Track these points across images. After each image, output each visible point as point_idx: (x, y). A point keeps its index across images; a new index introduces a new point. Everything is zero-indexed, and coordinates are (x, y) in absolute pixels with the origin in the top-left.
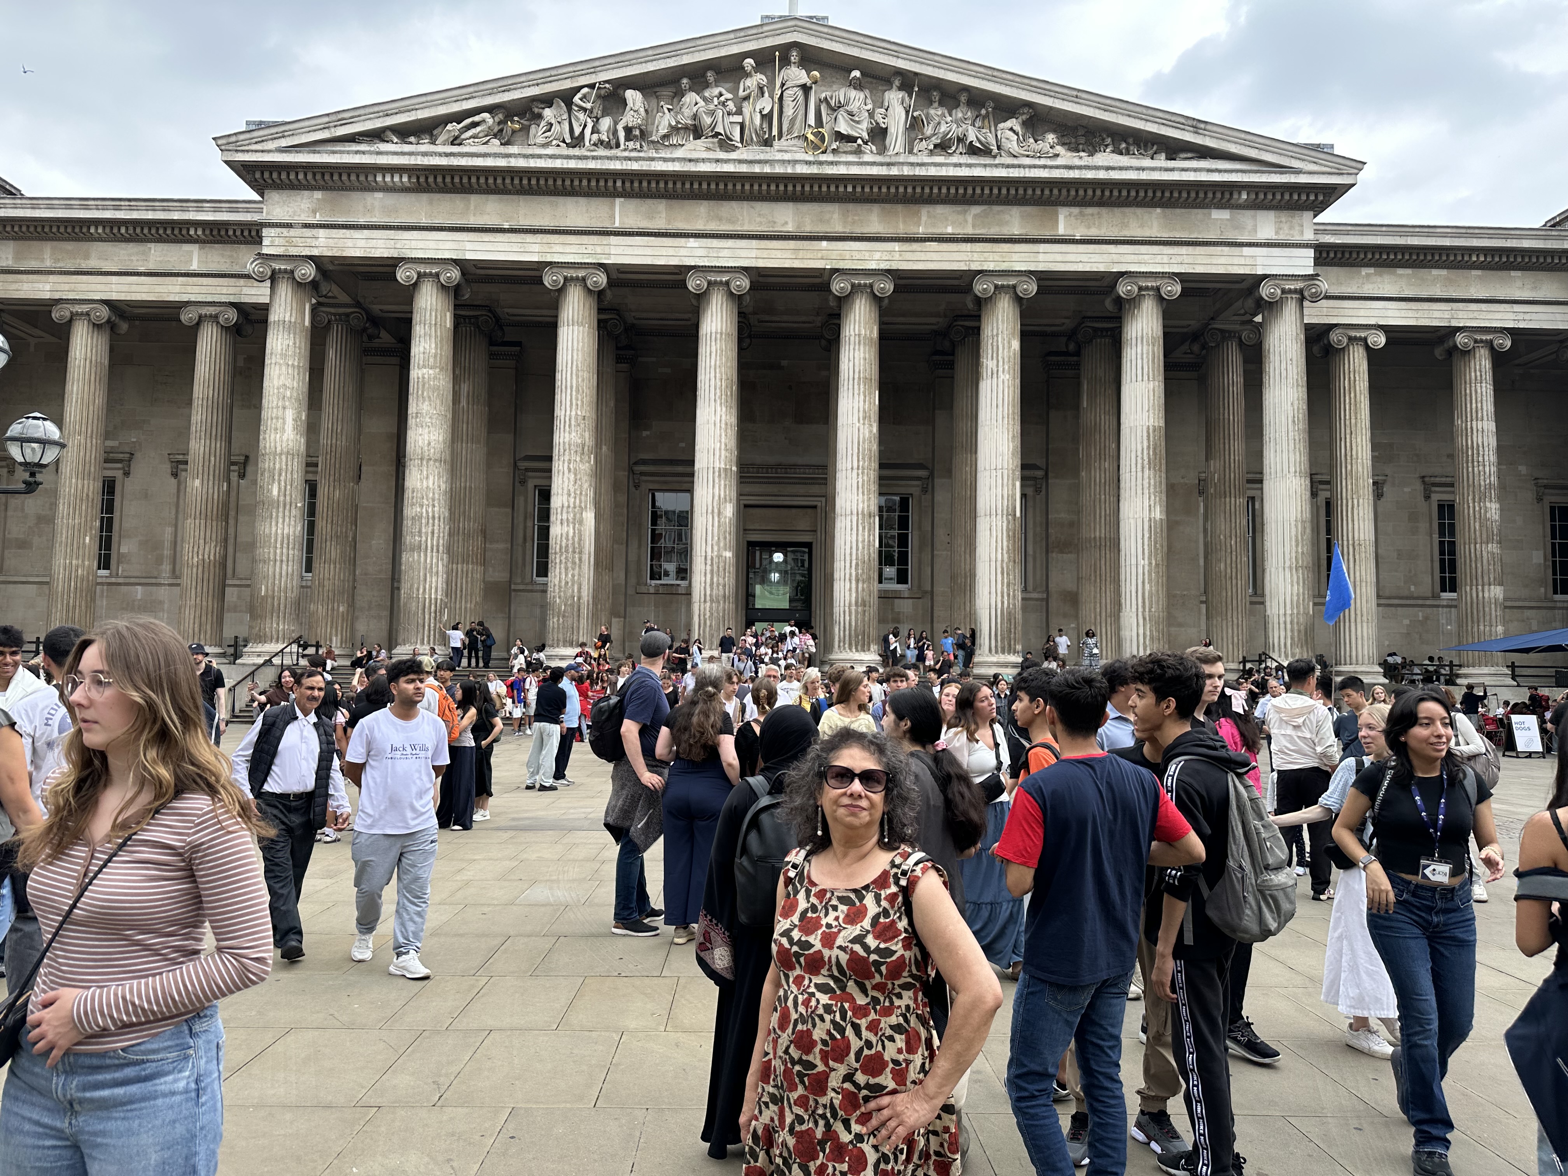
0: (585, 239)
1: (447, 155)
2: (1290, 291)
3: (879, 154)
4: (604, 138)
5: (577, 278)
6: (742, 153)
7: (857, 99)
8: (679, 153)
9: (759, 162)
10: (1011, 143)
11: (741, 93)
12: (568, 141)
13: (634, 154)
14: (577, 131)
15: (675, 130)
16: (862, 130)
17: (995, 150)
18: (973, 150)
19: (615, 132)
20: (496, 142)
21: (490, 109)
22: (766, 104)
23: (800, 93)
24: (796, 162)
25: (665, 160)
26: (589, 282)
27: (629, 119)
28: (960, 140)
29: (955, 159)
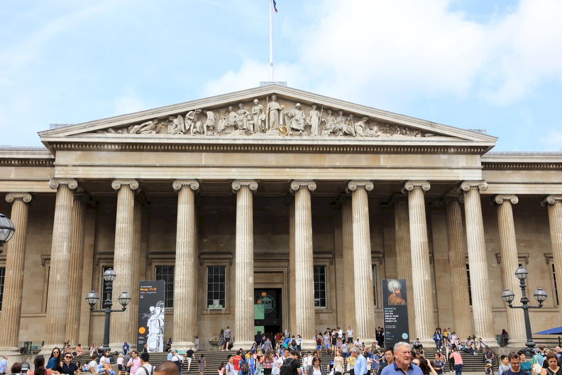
0: (190, 169)
1: (135, 138)
2: (473, 187)
3: (309, 135)
4: (198, 130)
5: (187, 185)
6: (254, 136)
7: (299, 114)
8: (229, 136)
9: (262, 140)
10: (360, 131)
11: (253, 112)
12: (184, 131)
13: (211, 137)
14: (187, 128)
15: (227, 127)
16: (301, 127)
17: (354, 135)
18: (345, 134)
19: (202, 127)
20: (154, 132)
21: (152, 120)
22: (263, 116)
23: (277, 112)
24: (276, 140)
25: (224, 139)
26: (192, 187)
27: (208, 122)
28: (340, 130)
29: (339, 138)
